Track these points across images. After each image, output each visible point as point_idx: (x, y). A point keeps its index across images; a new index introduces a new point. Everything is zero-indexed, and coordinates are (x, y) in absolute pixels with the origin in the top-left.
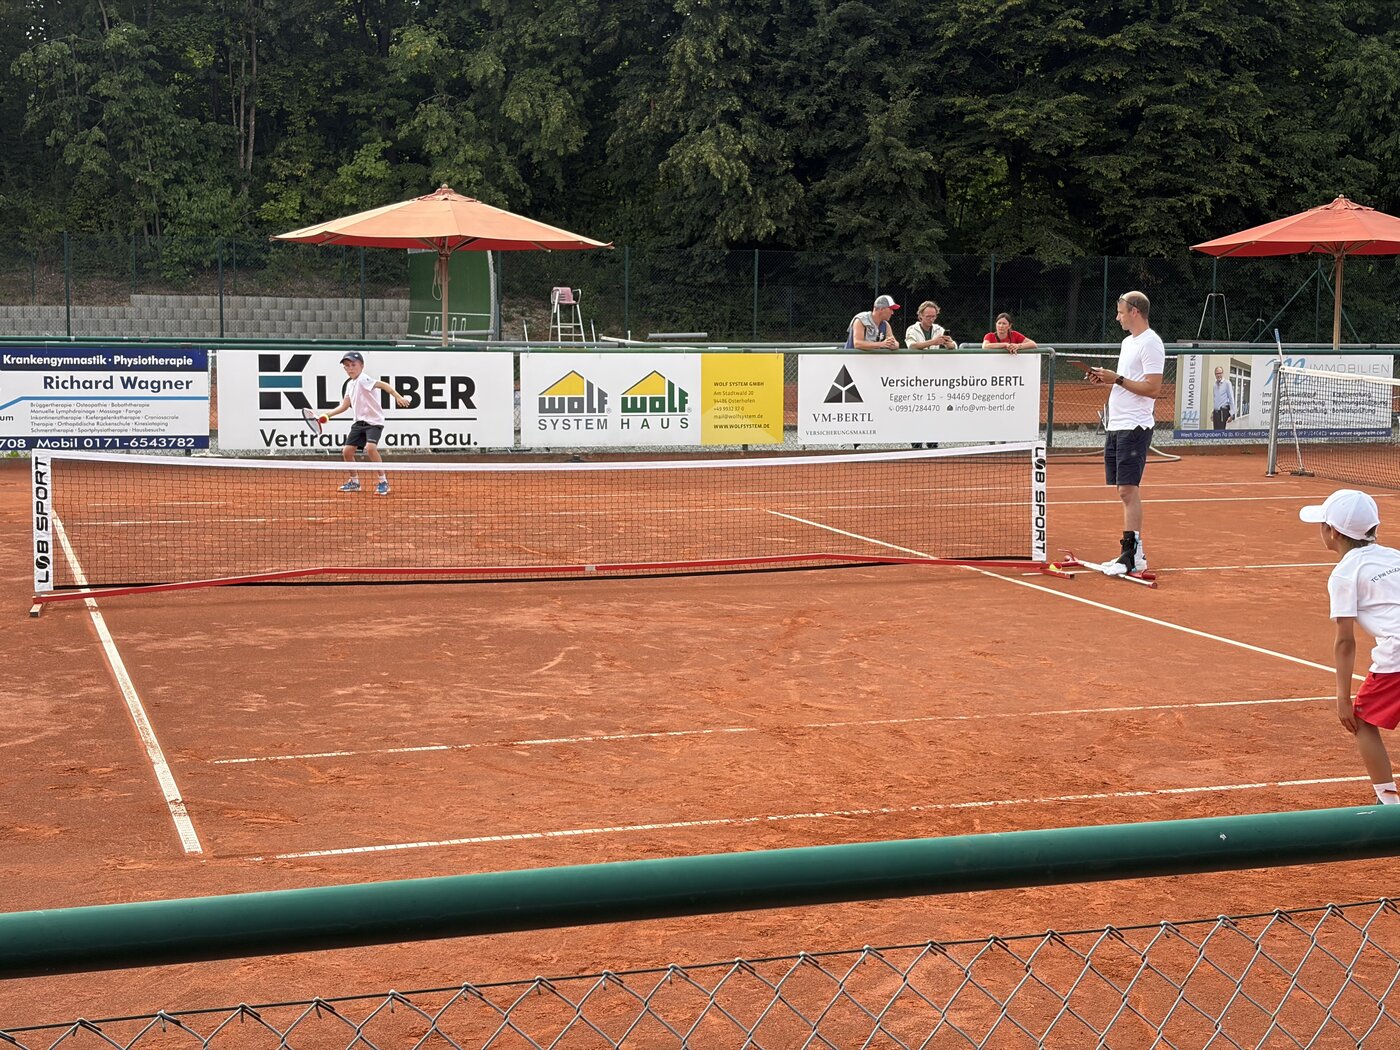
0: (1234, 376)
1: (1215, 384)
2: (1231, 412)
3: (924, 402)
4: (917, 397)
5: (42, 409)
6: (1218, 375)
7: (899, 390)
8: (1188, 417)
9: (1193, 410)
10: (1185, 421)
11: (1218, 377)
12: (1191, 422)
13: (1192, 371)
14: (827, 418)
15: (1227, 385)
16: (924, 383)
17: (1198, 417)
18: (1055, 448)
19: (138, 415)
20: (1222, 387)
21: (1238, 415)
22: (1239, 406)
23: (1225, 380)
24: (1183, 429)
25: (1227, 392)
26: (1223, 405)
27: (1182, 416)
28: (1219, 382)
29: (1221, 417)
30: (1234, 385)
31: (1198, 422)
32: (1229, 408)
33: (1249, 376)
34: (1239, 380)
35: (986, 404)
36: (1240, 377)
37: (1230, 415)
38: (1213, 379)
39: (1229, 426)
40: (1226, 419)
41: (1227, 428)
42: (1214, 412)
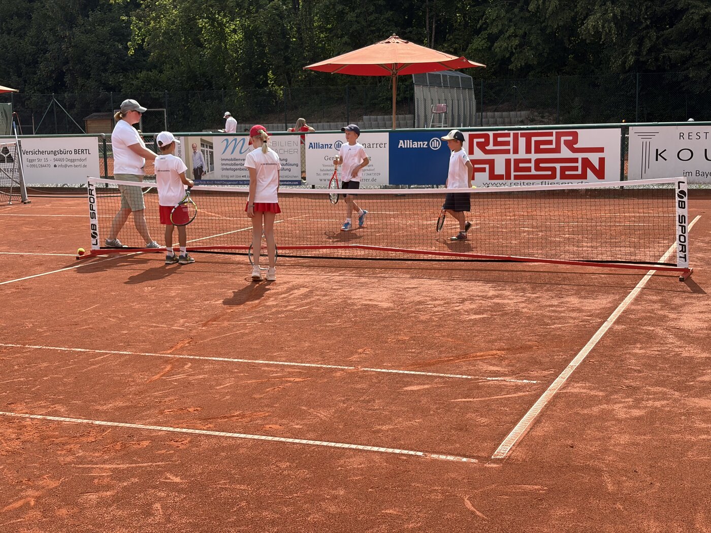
0: (203, 148)
1: (193, 154)
3: (43, 163)
4: (40, 160)
6: (194, 148)
11: (194, 150)
15: (200, 154)
16: (43, 153)
20: (197, 155)
22: (208, 166)
23: (199, 151)
25: (200, 158)
26: (199, 165)
28: (195, 152)
29: (198, 172)
30: (204, 154)
32: (202, 167)
33: (212, 149)
34: (207, 151)
35: (72, 164)
36: (207, 149)
37: (203, 171)
38: (191, 151)
39: (203, 178)
40: (201, 174)
41: (202, 179)
42: (194, 169)
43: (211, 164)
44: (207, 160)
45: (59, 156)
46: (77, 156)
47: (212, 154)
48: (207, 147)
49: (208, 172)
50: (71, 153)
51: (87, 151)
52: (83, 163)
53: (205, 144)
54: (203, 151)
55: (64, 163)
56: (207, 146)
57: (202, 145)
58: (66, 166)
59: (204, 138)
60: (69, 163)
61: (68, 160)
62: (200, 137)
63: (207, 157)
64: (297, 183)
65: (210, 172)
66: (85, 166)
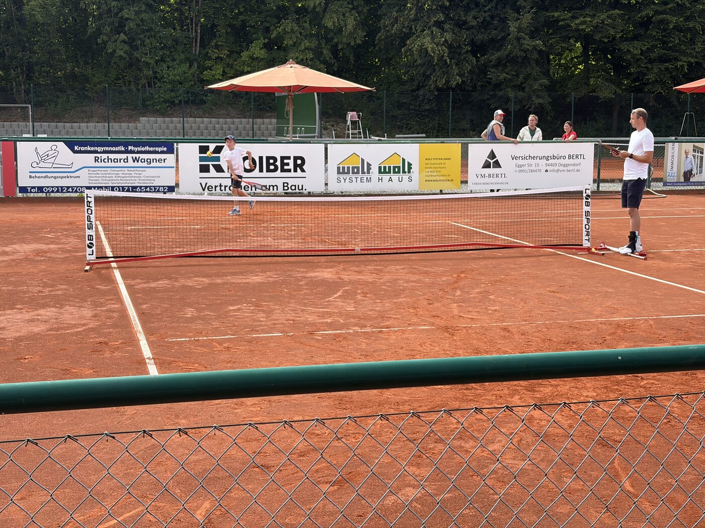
0: (694, 154)
1: (685, 158)
2: (693, 173)
3: (533, 168)
4: (530, 165)
5: (94, 173)
6: (687, 153)
7: (520, 162)
8: (670, 175)
9: (673, 172)
10: (669, 177)
11: (686, 155)
12: (672, 177)
13: (673, 151)
14: (483, 176)
15: (691, 158)
16: (534, 158)
17: (676, 175)
18: (601, 191)
19: (141, 175)
20: (689, 160)
21: (697, 174)
22: (697, 169)
23: (690, 156)
24: (668, 181)
25: (691, 162)
26: (689, 169)
27: (668, 175)
28: (687, 157)
29: (688, 175)
30: (695, 158)
31: (676, 178)
32: (692, 170)
34: (698, 156)
35: (565, 169)
38: (684, 155)
39: (692, 180)
40: (690, 176)
41: (691, 181)
43: (700, 167)
45: (551, 161)
46: (571, 161)
47: (702, 158)
48: (698, 153)
50: (564, 157)
51: (582, 156)
52: (576, 168)
53: (697, 150)
55: (556, 168)
57: (694, 151)
58: (558, 171)
59: (696, 144)
60: (561, 168)
61: (561, 165)
62: (693, 143)
66: (578, 171)
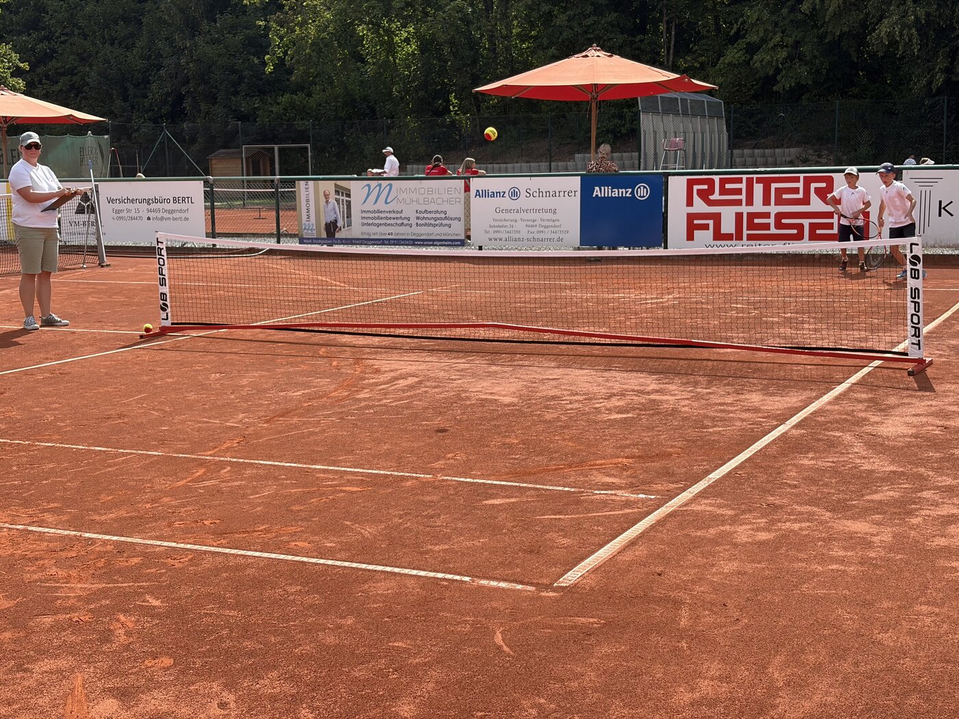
1: (325, 204)
2: (339, 225)
3: (133, 214)
4: (129, 211)
6: (326, 196)
7: (117, 206)
8: (307, 228)
9: (311, 223)
10: (306, 231)
11: (326, 198)
12: (310, 231)
13: (307, 193)
14: (77, 224)
15: (334, 204)
16: (132, 201)
17: (314, 227)
20: (330, 206)
22: (344, 220)
23: (332, 200)
24: (305, 236)
25: (334, 209)
26: (332, 219)
27: (304, 228)
28: (327, 202)
29: (331, 228)
30: (338, 204)
31: (315, 232)
32: (336, 221)
33: (350, 197)
34: (343, 200)
35: (170, 216)
36: (342, 198)
37: (337, 227)
38: (322, 200)
39: (337, 235)
40: (335, 230)
41: (336, 237)
42: (326, 224)
43: (347, 217)
44: (343, 212)
45: (153, 206)
46: (177, 206)
47: (349, 203)
48: (342, 195)
49: (344, 227)
50: (168, 201)
51: (190, 199)
52: (183, 215)
53: (340, 191)
54: (337, 200)
55: (159, 215)
56: (342, 193)
57: (337, 192)
58: (162, 219)
59: (339, 183)
60: (166, 215)
61: (166, 211)
62: (334, 182)
63: (343, 208)
64: (459, 243)
65: (346, 228)
66: (186, 219)
